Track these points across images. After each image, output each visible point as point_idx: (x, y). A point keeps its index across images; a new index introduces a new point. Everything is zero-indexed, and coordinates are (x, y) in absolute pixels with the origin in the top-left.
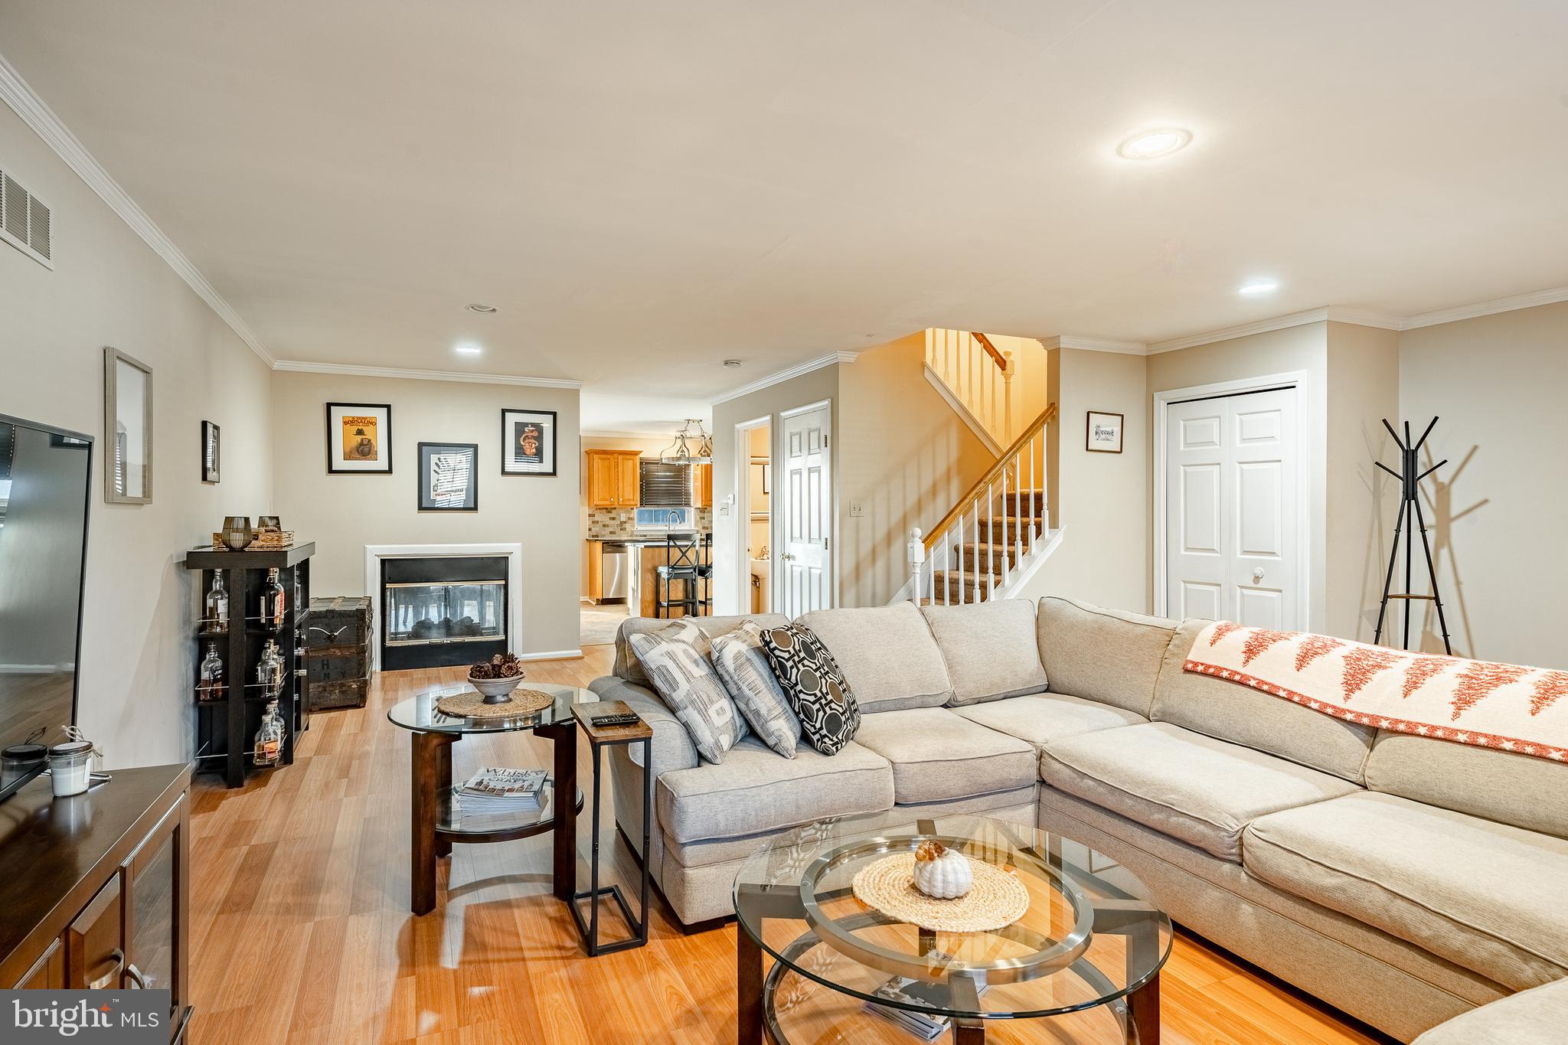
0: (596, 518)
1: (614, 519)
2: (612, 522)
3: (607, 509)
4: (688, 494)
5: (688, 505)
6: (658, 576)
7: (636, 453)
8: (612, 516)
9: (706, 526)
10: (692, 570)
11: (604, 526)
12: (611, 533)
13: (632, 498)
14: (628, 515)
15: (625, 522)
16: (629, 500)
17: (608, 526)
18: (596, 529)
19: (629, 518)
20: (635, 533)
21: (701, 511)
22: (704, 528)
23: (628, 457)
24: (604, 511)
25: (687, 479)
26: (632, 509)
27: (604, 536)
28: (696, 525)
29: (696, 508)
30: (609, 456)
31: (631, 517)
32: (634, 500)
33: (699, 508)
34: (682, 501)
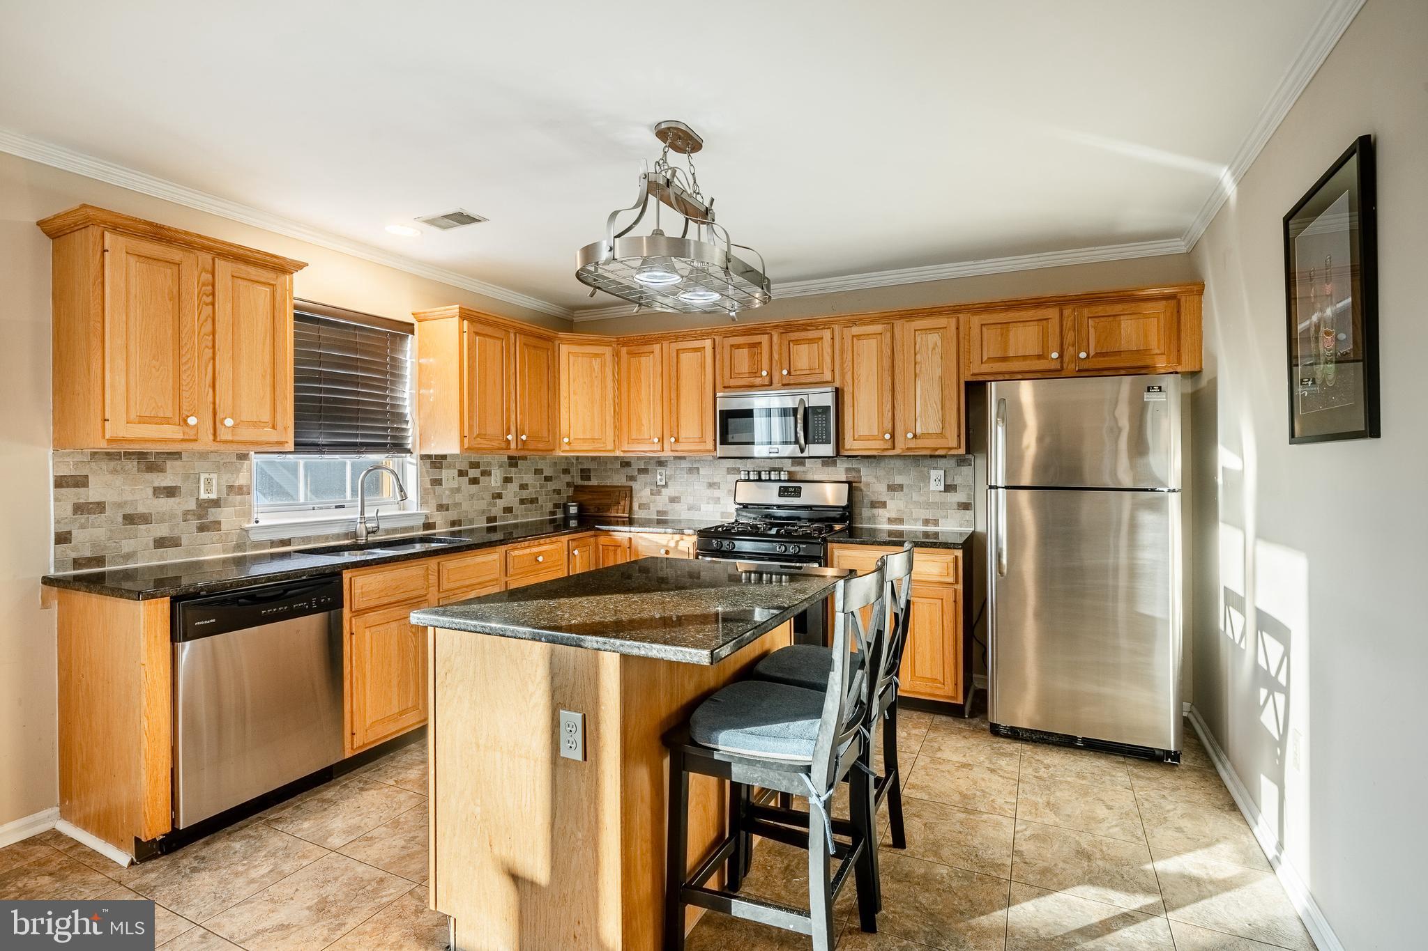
0: (93, 493)
1: (171, 492)
2: (165, 504)
3: (141, 455)
5: (398, 447)
7: (283, 267)
8: (166, 480)
9: (444, 502)
11: (130, 519)
12: (161, 543)
13: (266, 417)
14: (227, 479)
15: (216, 503)
16: (256, 424)
17: (145, 519)
18: (86, 539)
19: (230, 488)
20: (254, 537)
21: (433, 465)
22: (441, 507)
23: (253, 272)
24: (132, 465)
26: (243, 457)
27: (129, 557)
28: (423, 502)
29: (423, 457)
30: (175, 254)
31: (237, 484)
32: (273, 427)
33: (429, 457)
34: (386, 437)
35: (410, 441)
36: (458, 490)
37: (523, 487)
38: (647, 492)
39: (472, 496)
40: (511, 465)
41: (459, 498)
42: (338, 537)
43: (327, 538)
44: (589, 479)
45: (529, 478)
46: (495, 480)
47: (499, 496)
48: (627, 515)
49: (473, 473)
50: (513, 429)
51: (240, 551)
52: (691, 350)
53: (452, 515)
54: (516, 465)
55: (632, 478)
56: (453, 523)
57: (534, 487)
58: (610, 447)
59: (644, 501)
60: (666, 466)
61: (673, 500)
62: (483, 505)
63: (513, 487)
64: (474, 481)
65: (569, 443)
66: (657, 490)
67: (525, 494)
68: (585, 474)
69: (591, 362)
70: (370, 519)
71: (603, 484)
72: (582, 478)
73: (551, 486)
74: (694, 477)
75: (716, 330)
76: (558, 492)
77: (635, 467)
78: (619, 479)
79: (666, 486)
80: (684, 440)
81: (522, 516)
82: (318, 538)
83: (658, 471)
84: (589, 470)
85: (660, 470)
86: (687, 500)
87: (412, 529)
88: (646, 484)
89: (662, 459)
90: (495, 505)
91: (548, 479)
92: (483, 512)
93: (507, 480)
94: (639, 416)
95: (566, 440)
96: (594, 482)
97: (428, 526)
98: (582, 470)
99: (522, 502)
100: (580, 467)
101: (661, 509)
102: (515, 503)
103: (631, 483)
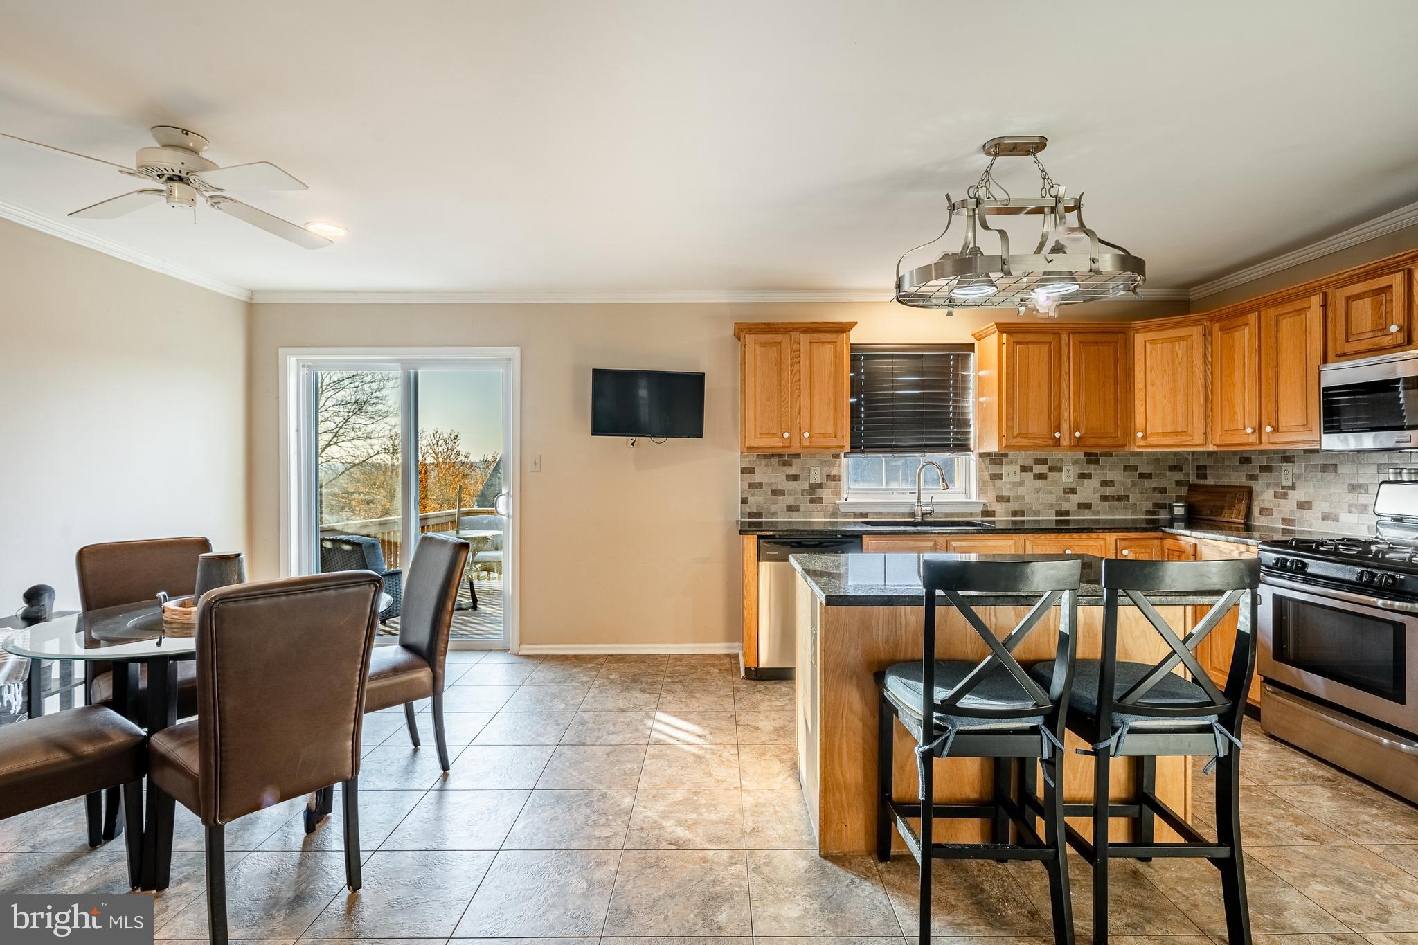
0: (758, 477)
1: (795, 478)
2: (792, 485)
3: (780, 456)
4: (962, 422)
5: (963, 446)
6: (885, 712)
7: (844, 328)
8: (793, 471)
9: (1005, 493)
10: (1038, 721)
11: (775, 493)
12: (790, 508)
13: (830, 430)
14: (826, 470)
15: (820, 486)
16: (825, 435)
17: (782, 493)
18: (756, 501)
19: (828, 477)
20: (843, 510)
21: (993, 462)
22: (1000, 498)
23: (822, 337)
24: (775, 461)
25: (961, 389)
26: (837, 456)
27: (774, 514)
28: (982, 491)
29: (982, 455)
30: (778, 337)
31: (832, 474)
32: (835, 437)
33: (989, 454)
34: (949, 439)
35: (972, 441)
36: (1021, 484)
37: (1105, 483)
38: (1270, 494)
39: (1037, 491)
40: (1089, 462)
41: (1021, 491)
42: (903, 515)
43: (895, 515)
44: (1205, 477)
45: (1115, 475)
46: (1068, 476)
47: (1073, 491)
48: (1242, 521)
49: (1038, 469)
50: (1065, 427)
51: (834, 518)
52: (1292, 314)
53: (1014, 506)
54: (1097, 462)
55: (1253, 477)
56: (1015, 514)
57: (1123, 484)
58: (1199, 439)
59: (1266, 505)
60: (1293, 462)
61: (1302, 505)
62: (1052, 499)
63: (1093, 483)
64: (1041, 476)
65: (1145, 438)
66: (1282, 494)
67: (1108, 491)
68: (1201, 471)
69: (1173, 347)
70: (927, 504)
71: (1219, 484)
72: (1198, 477)
73: (1148, 484)
74: (1330, 476)
75: (1324, 282)
76: (1163, 491)
77: (1256, 463)
78: (1237, 478)
79: (1293, 487)
80: (1285, 429)
81: (1105, 513)
82: (888, 514)
83: (1283, 469)
84: (1205, 467)
85: (1286, 467)
86: (1321, 506)
87: (971, 514)
88: (1269, 485)
89: (1287, 454)
90: (1067, 500)
91: (1142, 476)
92: (1052, 505)
93: (1083, 476)
94: (1232, 403)
95: (1140, 435)
96: (1210, 481)
97: (986, 513)
98: (1198, 468)
99: (1104, 498)
100: (1196, 464)
101: (1287, 517)
102: (1095, 499)
103: (1252, 483)
